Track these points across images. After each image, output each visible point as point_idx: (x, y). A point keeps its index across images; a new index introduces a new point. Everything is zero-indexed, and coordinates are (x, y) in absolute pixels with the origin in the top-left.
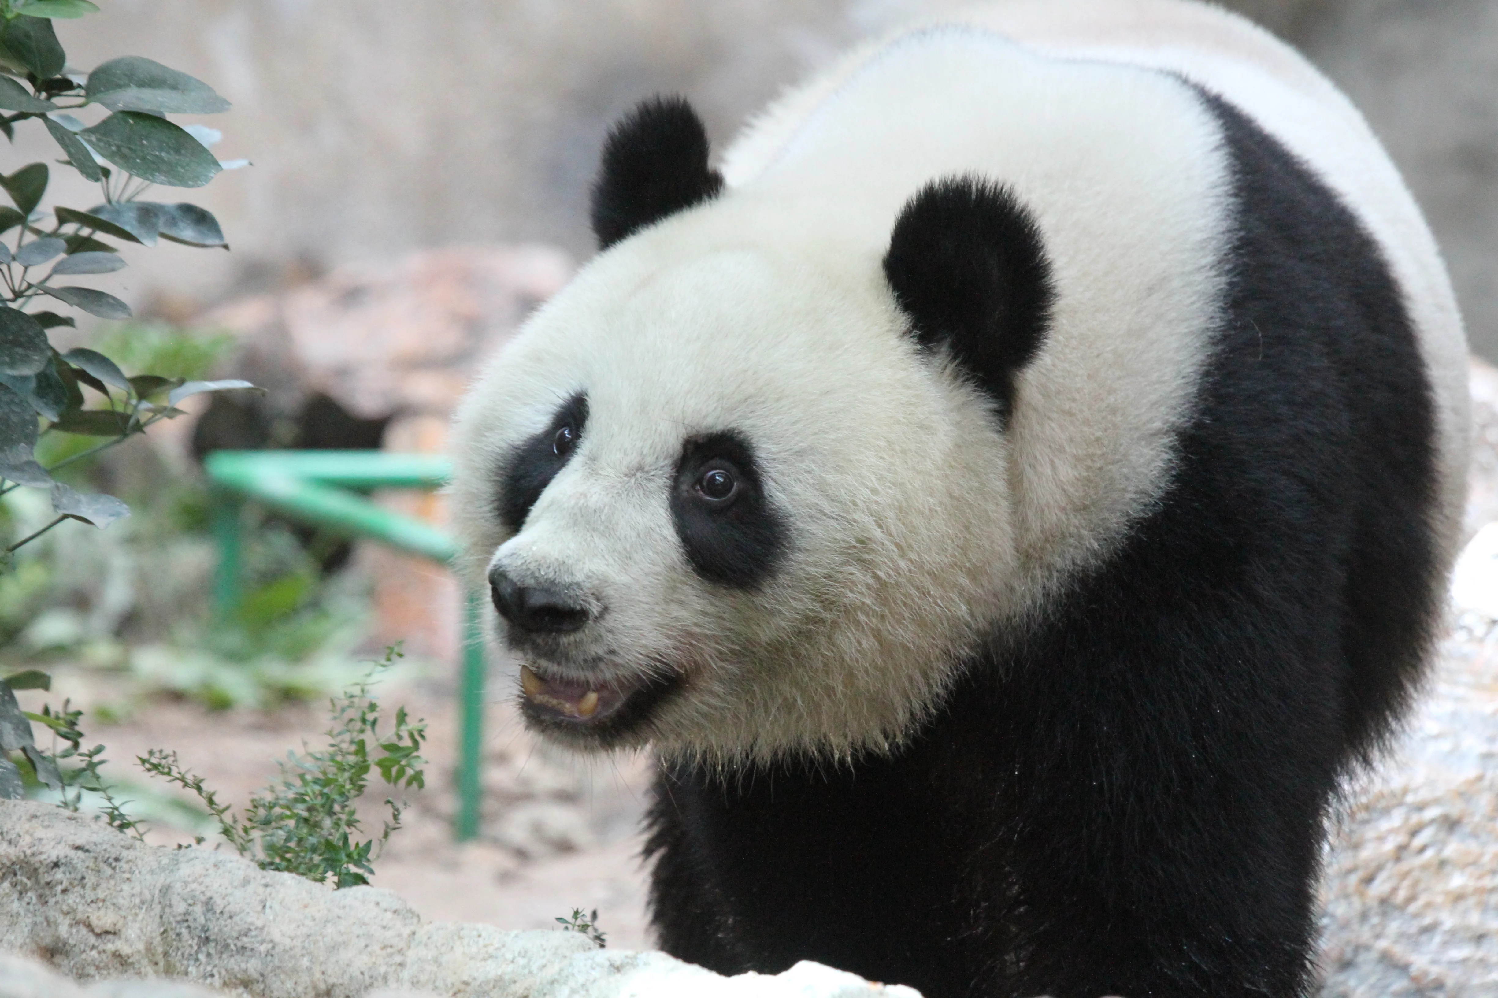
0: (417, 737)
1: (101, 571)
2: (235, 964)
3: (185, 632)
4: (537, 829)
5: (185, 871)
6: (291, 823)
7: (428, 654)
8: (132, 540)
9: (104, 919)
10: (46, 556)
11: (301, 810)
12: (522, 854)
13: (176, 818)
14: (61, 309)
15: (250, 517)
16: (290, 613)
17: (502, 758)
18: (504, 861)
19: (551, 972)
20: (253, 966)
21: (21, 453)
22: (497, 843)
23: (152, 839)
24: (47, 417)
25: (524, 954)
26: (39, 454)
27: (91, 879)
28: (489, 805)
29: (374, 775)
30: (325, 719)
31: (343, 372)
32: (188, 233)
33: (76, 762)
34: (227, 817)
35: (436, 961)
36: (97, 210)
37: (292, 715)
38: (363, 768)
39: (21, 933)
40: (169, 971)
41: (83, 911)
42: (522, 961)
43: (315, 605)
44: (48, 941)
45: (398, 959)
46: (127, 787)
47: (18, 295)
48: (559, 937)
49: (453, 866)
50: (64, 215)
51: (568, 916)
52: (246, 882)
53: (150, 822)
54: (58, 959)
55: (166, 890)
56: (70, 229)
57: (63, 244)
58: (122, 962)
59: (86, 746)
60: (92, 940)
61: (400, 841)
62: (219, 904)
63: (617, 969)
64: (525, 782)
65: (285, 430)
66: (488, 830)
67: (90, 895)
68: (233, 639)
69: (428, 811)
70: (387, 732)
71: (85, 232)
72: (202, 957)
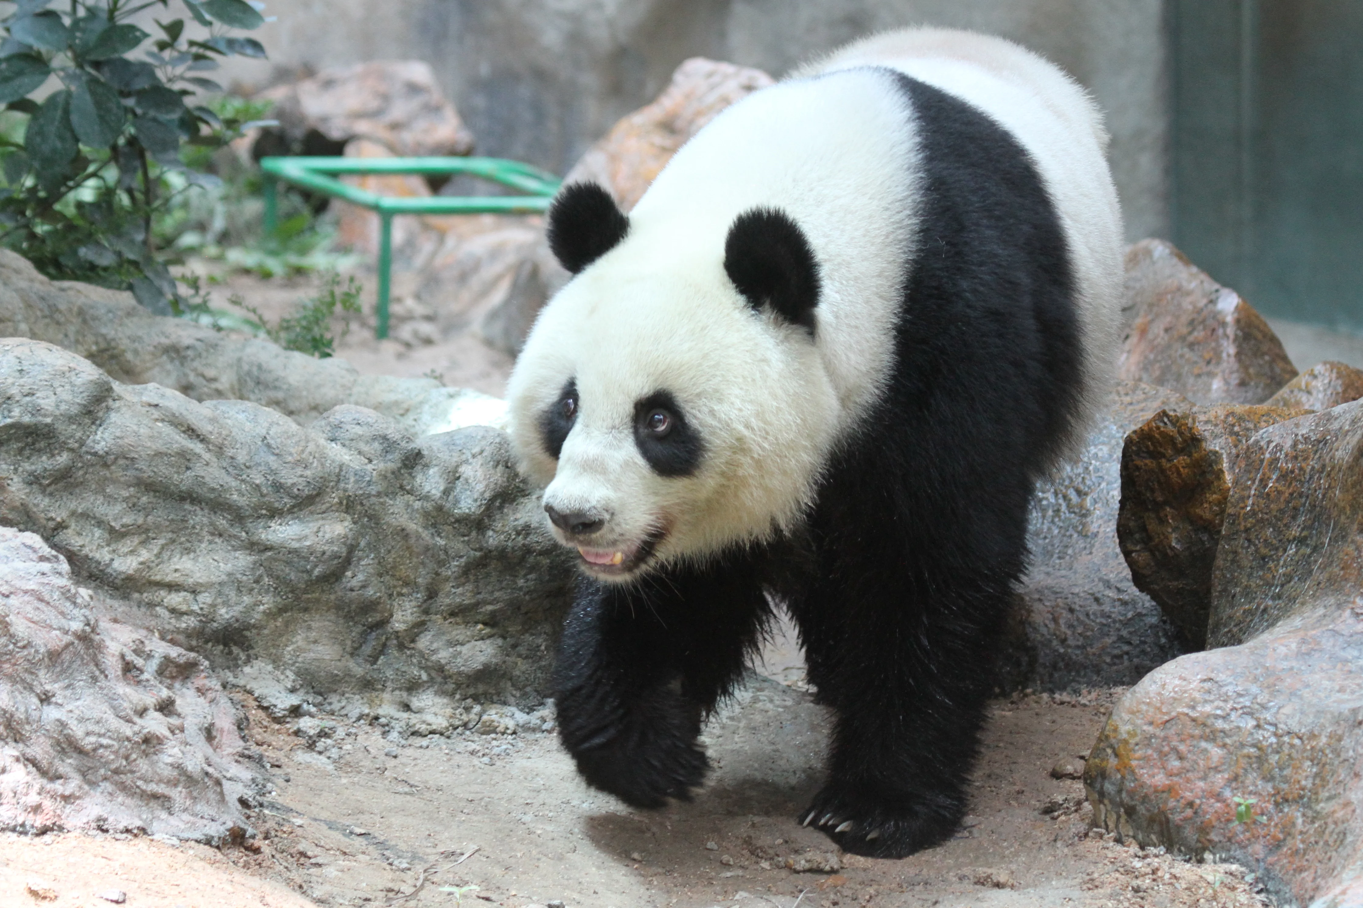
0: (359, 290)
1: (211, 213)
2: (272, 394)
3: (251, 241)
4: (416, 334)
5: (249, 350)
6: (298, 329)
7: (364, 251)
8: (225, 199)
9: (211, 373)
10: (185, 205)
11: (304, 323)
12: (408, 345)
13: (247, 329)
14: (190, 87)
15: (281, 187)
16: (301, 232)
17: (399, 300)
18: (400, 348)
19: (420, 398)
20: (280, 395)
21: (171, 155)
22: (397, 339)
23: (234, 337)
24: (183, 138)
25: (408, 389)
26: (181, 157)
27: (204, 354)
28: (393, 322)
29: (338, 308)
30: (316, 281)
31: (325, 119)
32: (249, 51)
33: (198, 300)
34: (268, 326)
35: (367, 393)
36: (207, 41)
37: (301, 280)
38: (332, 304)
39: (172, 380)
40: (242, 398)
41: (201, 369)
42: (406, 393)
43: (312, 229)
44: (184, 382)
45: (348, 392)
46: (223, 314)
47: (170, 80)
48: (424, 382)
49: (376, 350)
50: (192, 43)
51: (428, 371)
52: (277, 356)
53: (232, 330)
54: (190, 392)
55: (239, 360)
56: (194, 50)
57: (190, 57)
58: (219, 394)
59: (202, 292)
60: (205, 383)
61: (350, 339)
62: (265, 366)
63: (451, 396)
64: (410, 311)
65: (296, 147)
66: (391, 333)
67: (204, 362)
68: (273, 245)
69: (364, 324)
70: (345, 288)
71: (201, 51)
72: (256, 391)
